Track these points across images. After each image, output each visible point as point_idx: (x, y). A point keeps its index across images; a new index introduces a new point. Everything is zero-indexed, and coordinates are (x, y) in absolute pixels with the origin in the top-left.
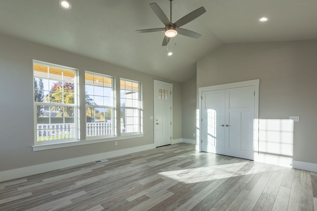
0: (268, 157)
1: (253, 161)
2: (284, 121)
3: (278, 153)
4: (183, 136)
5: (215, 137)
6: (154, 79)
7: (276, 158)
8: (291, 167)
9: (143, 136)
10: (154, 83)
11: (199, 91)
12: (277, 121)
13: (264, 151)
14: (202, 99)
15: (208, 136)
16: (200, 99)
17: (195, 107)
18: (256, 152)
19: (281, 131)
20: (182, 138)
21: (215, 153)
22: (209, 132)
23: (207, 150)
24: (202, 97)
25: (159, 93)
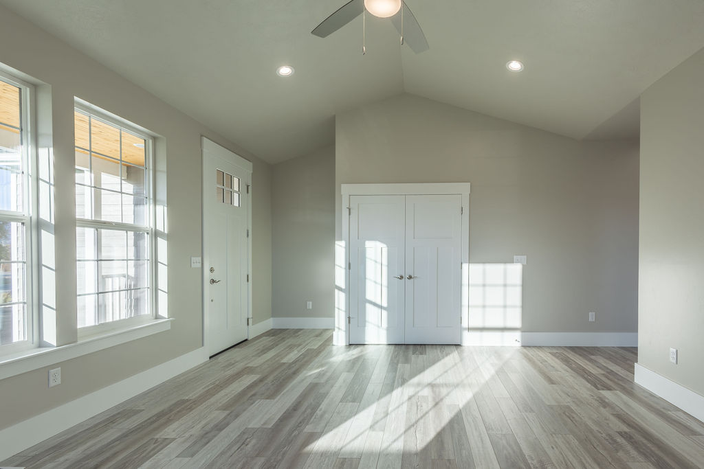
0: (486, 334)
1: (460, 347)
2: (510, 267)
3: (501, 325)
4: (276, 312)
5: (381, 307)
6: (202, 136)
7: (498, 334)
8: (519, 345)
9: (168, 327)
10: (204, 150)
11: (342, 193)
12: (501, 267)
13: (480, 325)
14: (350, 214)
15: (368, 306)
16: (345, 212)
17: (330, 233)
18: (465, 329)
19: (505, 285)
20: (272, 317)
21: (386, 343)
22: (369, 296)
23: (365, 341)
24: (350, 209)
25: (218, 183)
